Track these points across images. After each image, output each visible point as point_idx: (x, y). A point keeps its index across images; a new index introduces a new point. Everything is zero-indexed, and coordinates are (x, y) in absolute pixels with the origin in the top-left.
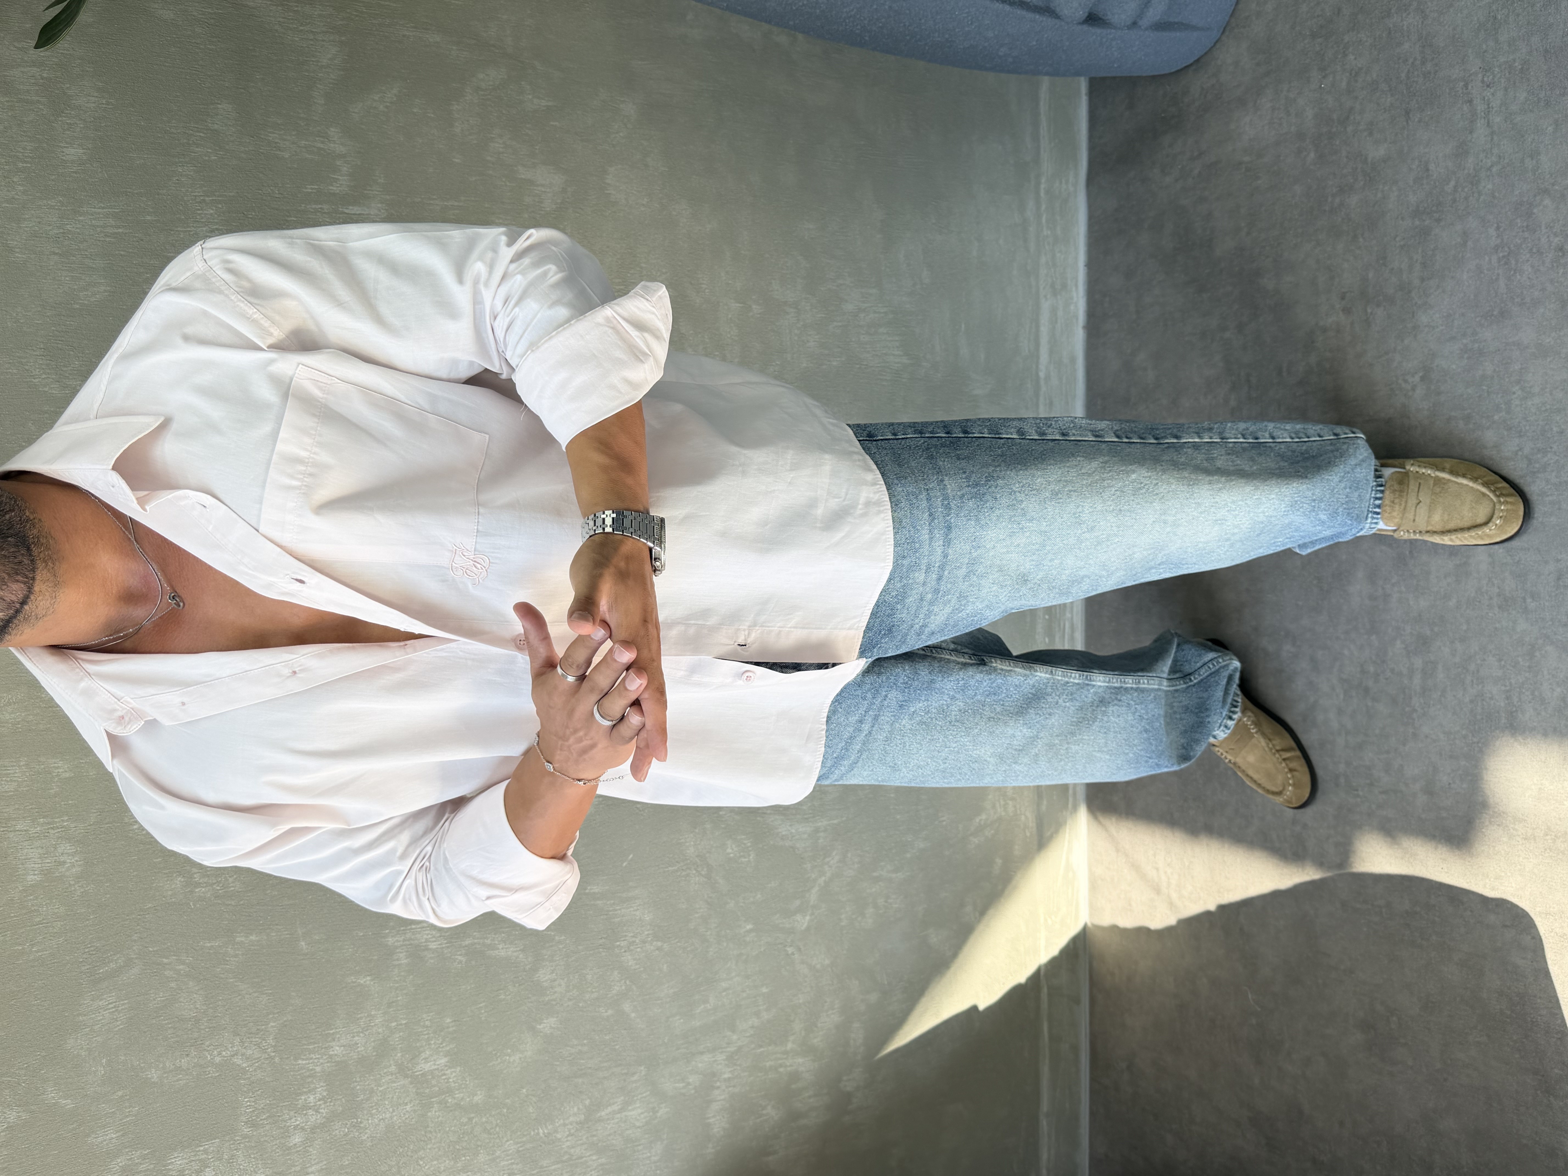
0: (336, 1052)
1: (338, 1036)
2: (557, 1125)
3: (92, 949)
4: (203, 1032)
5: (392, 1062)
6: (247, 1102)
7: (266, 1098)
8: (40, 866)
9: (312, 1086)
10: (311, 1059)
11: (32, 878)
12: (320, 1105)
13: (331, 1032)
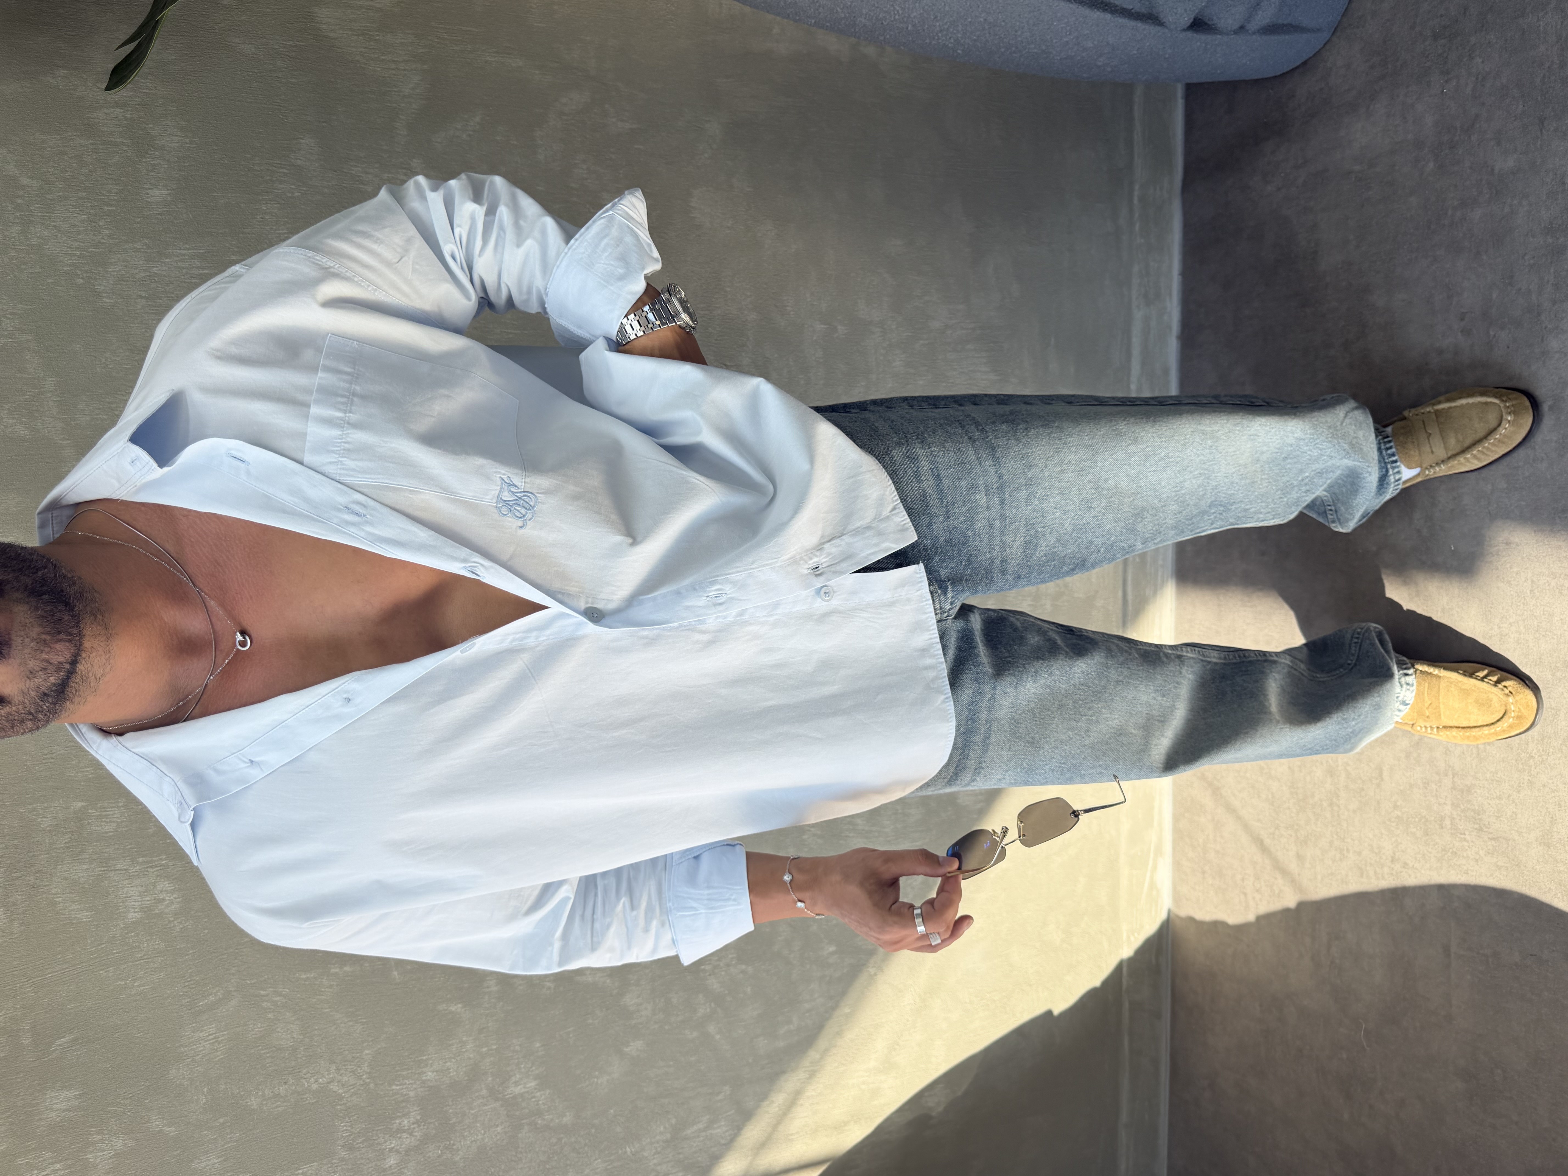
0: (429, 1077)
1: (430, 1062)
2: (644, 1143)
3: (192, 982)
4: (299, 1060)
5: (483, 1086)
6: (344, 1126)
7: (362, 1123)
8: (140, 903)
9: (406, 1110)
10: (405, 1084)
11: (133, 916)
12: (414, 1128)
13: (424, 1058)
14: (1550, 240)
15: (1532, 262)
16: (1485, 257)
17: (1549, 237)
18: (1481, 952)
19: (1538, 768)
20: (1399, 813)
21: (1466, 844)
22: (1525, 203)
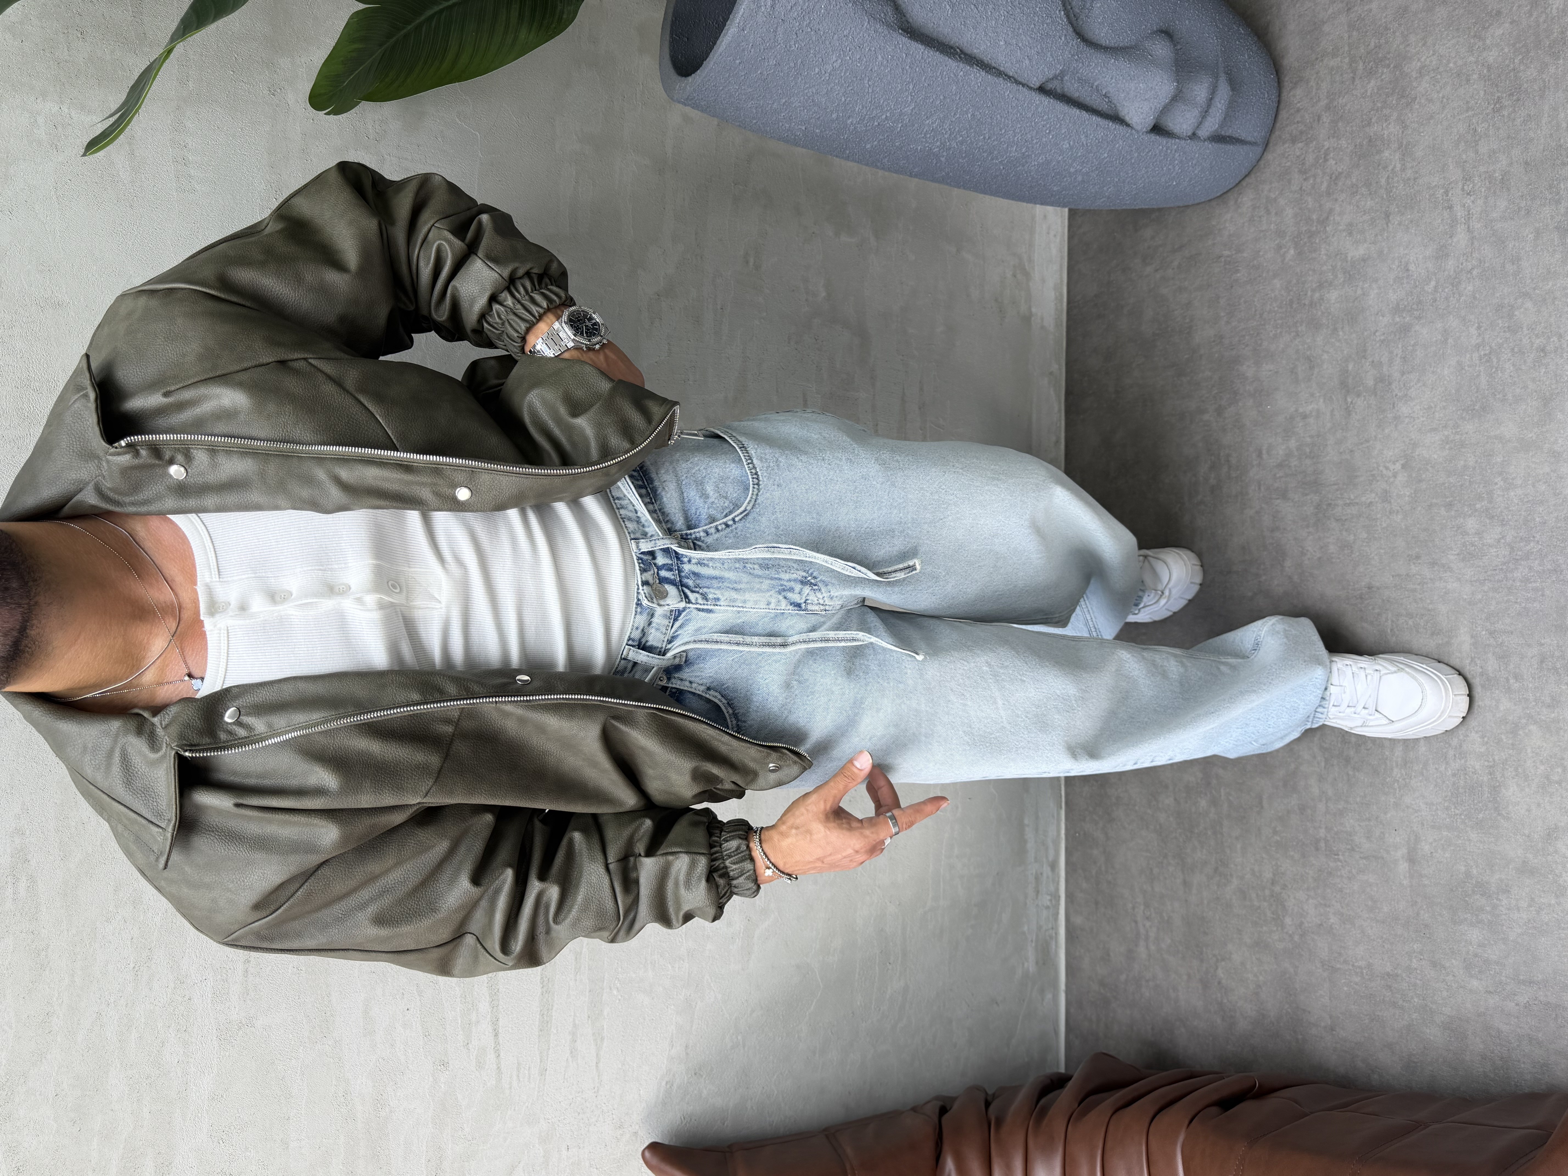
14: (1398, 319)
15: (1382, 338)
16: (1341, 333)
17: (1397, 316)
18: (1356, 964)
19: (1402, 791)
20: (1278, 838)
21: (1339, 864)
22: (1374, 286)
